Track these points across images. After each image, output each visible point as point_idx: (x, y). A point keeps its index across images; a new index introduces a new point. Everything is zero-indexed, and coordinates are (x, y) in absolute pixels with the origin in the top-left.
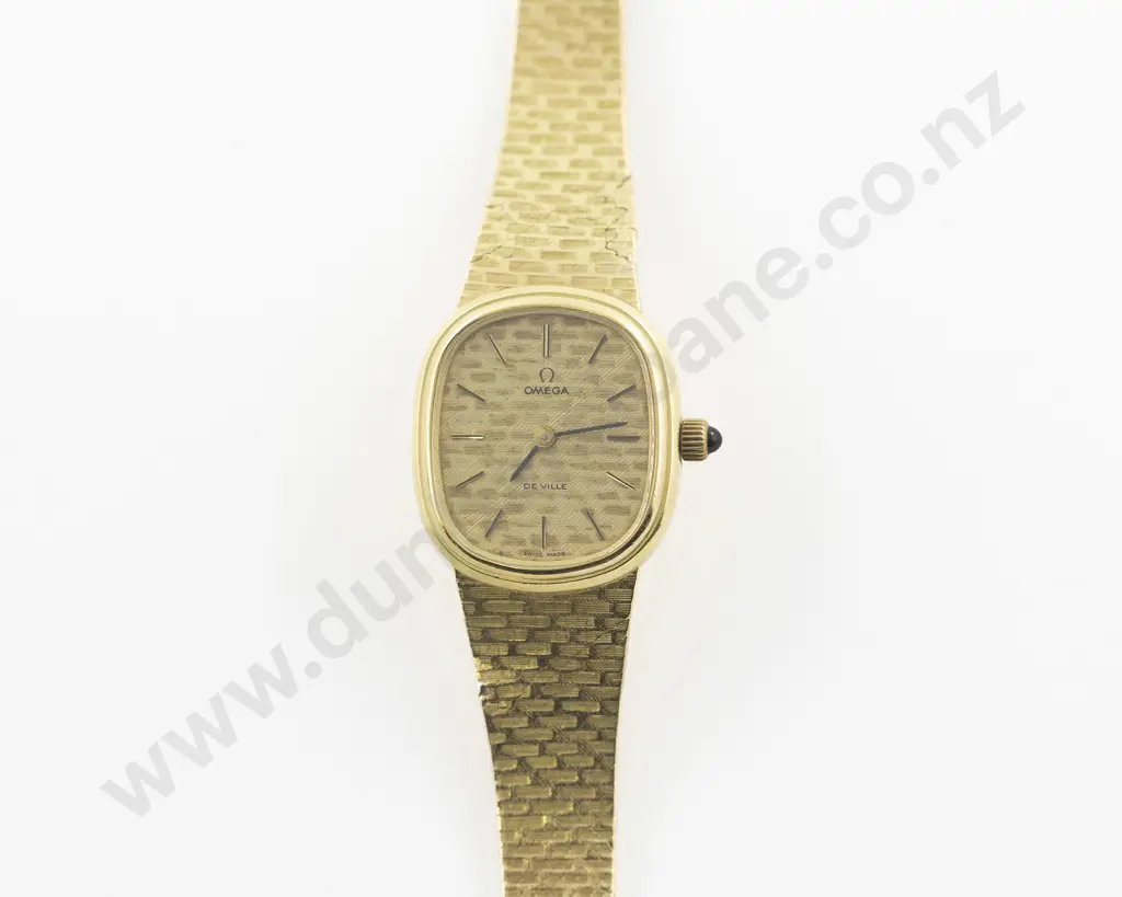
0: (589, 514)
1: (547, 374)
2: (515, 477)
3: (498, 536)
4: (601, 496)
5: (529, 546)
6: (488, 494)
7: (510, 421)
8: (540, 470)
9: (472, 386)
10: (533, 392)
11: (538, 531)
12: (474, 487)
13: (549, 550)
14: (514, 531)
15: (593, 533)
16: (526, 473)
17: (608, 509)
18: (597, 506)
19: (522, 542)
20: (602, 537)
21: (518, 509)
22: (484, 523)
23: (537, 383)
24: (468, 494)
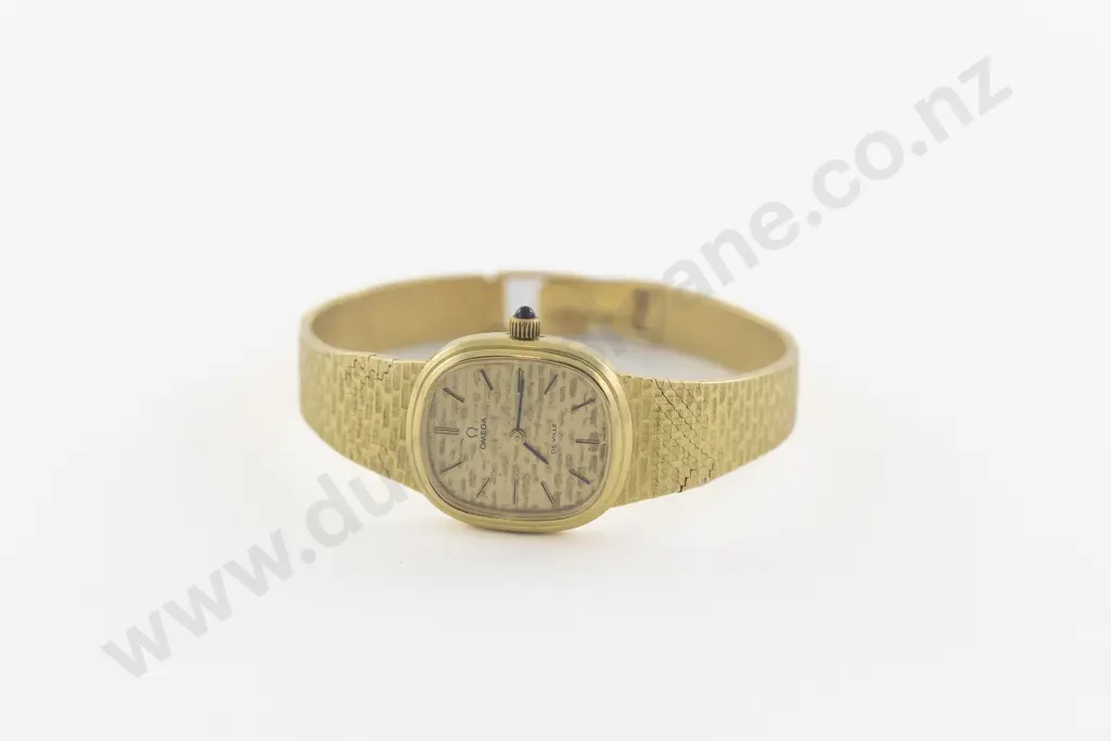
0: (575, 408)
1: (471, 432)
2: (545, 461)
3: (588, 475)
4: (562, 399)
5: (598, 453)
6: (557, 481)
7: (505, 460)
8: (541, 441)
9: (479, 485)
10: (483, 443)
11: (587, 446)
12: (552, 490)
13: (601, 439)
14: (586, 463)
15: (590, 407)
16: (544, 452)
17: (573, 393)
18: (569, 402)
19: (595, 458)
20: (592, 401)
21: (570, 458)
22: (579, 485)
23: (477, 441)
24: (558, 494)
